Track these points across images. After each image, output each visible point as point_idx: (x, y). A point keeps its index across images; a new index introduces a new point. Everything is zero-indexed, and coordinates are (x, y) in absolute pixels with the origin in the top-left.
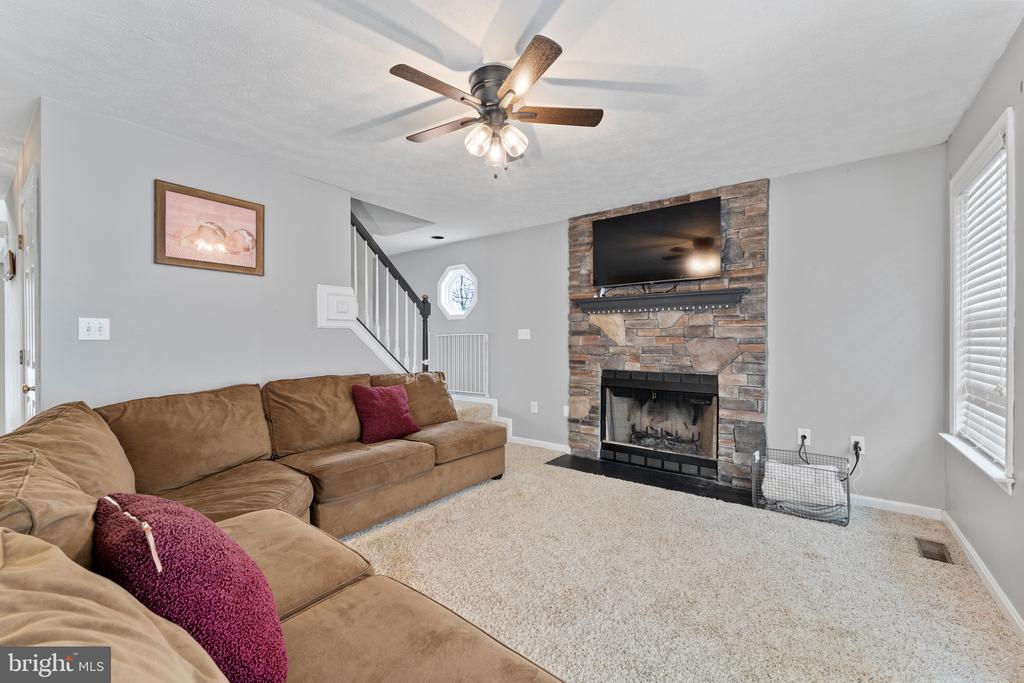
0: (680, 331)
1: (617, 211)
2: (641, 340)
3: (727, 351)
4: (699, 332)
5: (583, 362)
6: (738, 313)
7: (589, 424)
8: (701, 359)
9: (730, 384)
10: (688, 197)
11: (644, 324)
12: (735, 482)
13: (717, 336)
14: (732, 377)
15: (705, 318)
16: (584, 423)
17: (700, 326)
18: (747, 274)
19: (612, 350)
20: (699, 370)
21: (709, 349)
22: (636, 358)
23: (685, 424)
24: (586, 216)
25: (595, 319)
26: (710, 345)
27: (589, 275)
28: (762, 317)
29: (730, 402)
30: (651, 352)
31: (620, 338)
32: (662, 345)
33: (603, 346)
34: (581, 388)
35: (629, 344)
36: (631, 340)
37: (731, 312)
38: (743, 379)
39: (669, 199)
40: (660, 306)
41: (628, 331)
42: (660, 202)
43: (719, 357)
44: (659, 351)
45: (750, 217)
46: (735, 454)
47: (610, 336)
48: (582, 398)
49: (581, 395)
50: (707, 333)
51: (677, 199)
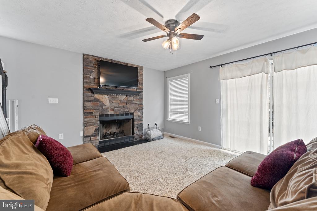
0: (126, 101)
1: (106, 59)
2: (114, 104)
3: (136, 107)
4: (130, 102)
5: (92, 113)
6: (138, 97)
7: (94, 136)
8: (131, 109)
9: (136, 115)
10: (128, 64)
11: (116, 99)
12: (138, 139)
13: (134, 103)
14: (137, 113)
15: (131, 98)
16: (92, 136)
17: (130, 100)
18: (140, 88)
19: (104, 107)
20: (130, 112)
21: (132, 106)
22: (112, 110)
23: (116, 129)
24: (93, 56)
25: (97, 96)
26: (133, 105)
27: (94, 79)
28: (142, 99)
29: (137, 119)
30: (117, 107)
31: (107, 103)
32: (120, 105)
33: (101, 106)
34: (91, 123)
35: (110, 105)
36: (111, 104)
37: (137, 97)
38: (139, 113)
39: (123, 62)
40: (120, 93)
41: (110, 100)
42: (120, 62)
43: (135, 108)
44: (119, 107)
45: (140, 74)
46: (138, 132)
47: (103, 102)
48: (91, 127)
49: (91, 125)
50: (132, 102)
51: (125, 63)
